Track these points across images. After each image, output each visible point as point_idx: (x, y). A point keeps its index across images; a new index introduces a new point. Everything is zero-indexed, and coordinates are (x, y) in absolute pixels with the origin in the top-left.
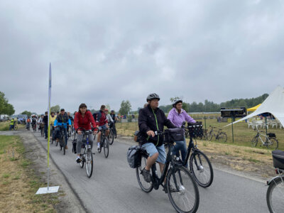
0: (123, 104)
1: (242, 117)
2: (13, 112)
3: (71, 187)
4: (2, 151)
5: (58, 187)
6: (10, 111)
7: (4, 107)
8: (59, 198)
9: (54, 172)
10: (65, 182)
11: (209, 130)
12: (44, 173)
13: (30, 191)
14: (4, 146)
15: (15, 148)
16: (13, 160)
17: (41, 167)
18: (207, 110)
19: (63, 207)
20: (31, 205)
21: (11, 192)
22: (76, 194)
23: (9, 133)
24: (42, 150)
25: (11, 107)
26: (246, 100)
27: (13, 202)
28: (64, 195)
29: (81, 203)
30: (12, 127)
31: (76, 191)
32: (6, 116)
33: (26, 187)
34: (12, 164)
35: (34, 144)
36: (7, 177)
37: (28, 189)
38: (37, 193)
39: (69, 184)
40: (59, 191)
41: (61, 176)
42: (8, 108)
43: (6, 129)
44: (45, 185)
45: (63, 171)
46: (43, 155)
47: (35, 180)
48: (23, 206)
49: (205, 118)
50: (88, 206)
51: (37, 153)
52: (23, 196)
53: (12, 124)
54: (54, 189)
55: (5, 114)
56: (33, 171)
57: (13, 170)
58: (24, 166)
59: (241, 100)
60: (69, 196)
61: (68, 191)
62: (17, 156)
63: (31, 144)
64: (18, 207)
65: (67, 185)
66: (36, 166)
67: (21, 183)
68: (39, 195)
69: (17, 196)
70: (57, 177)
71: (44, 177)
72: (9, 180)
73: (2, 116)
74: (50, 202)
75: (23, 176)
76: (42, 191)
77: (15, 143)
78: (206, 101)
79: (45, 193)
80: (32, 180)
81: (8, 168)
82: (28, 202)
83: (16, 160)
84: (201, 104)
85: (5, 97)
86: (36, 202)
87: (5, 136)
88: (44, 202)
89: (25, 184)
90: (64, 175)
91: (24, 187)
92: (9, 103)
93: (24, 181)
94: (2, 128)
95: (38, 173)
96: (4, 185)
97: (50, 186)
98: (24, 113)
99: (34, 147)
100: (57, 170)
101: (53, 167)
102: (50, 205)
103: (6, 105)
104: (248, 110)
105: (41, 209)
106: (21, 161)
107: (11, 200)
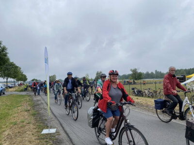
0: (97, 74)
1: (183, 82)
2: (26, 79)
3: (64, 129)
4: (19, 105)
5: (55, 129)
6: (24, 78)
7: (20, 76)
8: (57, 136)
9: (53, 119)
10: (60, 126)
11: (159, 91)
12: (46, 120)
13: (37, 132)
14: (21, 101)
15: (28, 103)
16: (26, 111)
17: (45, 116)
18: (157, 77)
19: (59, 142)
20: (38, 141)
21: (26, 132)
22: (67, 134)
23: (24, 93)
24: (45, 105)
25: (25, 76)
26: (186, 70)
27: (27, 139)
28: (60, 135)
29: (71, 140)
30: (26, 89)
31: (68, 132)
32: (22, 82)
33: (35, 129)
34: (26, 113)
35: (40, 100)
36: (23, 122)
37: (36, 130)
38: (42, 133)
39: (63, 127)
40: (56, 132)
41: (58, 122)
43: (22, 91)
44: (47, 127)
45: (58, 118)
46: (46, 108)
47: (41, 124)
48: (33, 141)
49: (155, 83)
50: (75, 143)
51: (42, 106)
52: (33, 134)
53: (26, 87)
54: (53, 131)
55: (21, 80)
56: (39, 118)
57: (26, 117)
58: (34, 115)
59: (182, 70)
60: (63, 135)
61: (62, 132)
62: (29, 108)
63: (38, 101)
64: (30, 142)
65: (61, 128)
66: (42, 115)
67: (32, 126)
68: (44, 135)
69: (30, 135)
70: (55, 122)
71: (46, 122)
72: (24, 123)
73: (20, 82)
74: (50, 139)
75: (33, 121)
76: (45, 131)
77: (28, 100)
78: (156, 71)
79: (47, 133)
80: (39, 125)
81: (24, 116)
82: (37, 139)
83: (29, 111)
84: (152, 73)
85: (21, 70)
86: (42, 139)
87: (23, 95)
88: (47, 139)
89: (35, 127)
90: (59, 121)
91: (34, 129)
92: (23, 74)
93: (34, 124)
94: (19, 90)
95: (42, 120)
96: (21, 127)
97: (50, 128)
98: (33, 80)
99: (40, 102)
100: (54, 117)
101: (52, 116)
102: (51, 141)
103: (22, 75)
104: (187, 77)
105: (45, 143)
106: (32, 112)
107: (26, 137)
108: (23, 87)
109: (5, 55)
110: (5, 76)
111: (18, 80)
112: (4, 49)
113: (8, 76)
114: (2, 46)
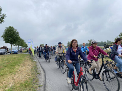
2: (27, 46)
6: (26, 46)
7: (24, 45)
25: (27, 45)
30: (27, 52)
42: (26, 45)
43: (25, 52)
73: (24, 48)
87: (25, 54)
103: (25, 44)
108: (26, 51)
109: (18, 36)
110: (17, 45)
111: (23, 47)
112: (18, 33)
113: (19, 45)
114: (17, 32)
